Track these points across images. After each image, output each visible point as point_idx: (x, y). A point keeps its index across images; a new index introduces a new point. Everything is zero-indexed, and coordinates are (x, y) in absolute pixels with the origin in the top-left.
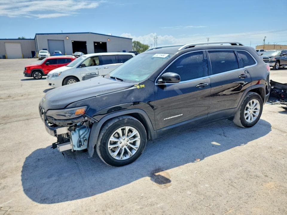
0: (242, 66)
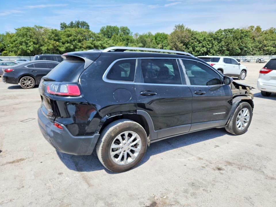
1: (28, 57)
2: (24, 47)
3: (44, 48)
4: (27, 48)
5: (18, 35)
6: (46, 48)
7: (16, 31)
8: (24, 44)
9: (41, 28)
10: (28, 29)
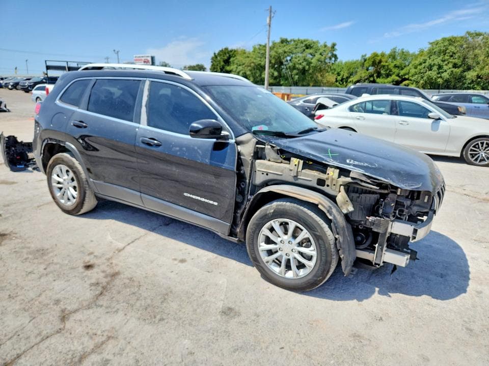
1: (436, 92)
2: (433, 74)
3: (471, 75)
4: (439, 75)
5: (431, 53)
6: (475, 74)
7: (430, 46)
8: (435, 68)
9: (479, 35)
10: (452, 41)
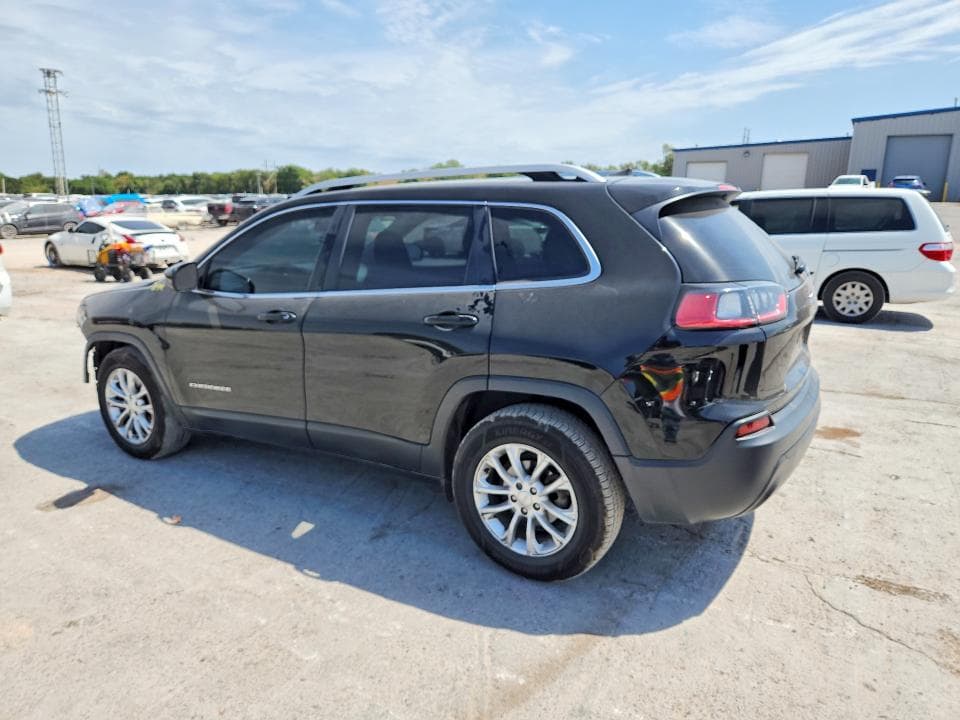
0: (489, 277)
